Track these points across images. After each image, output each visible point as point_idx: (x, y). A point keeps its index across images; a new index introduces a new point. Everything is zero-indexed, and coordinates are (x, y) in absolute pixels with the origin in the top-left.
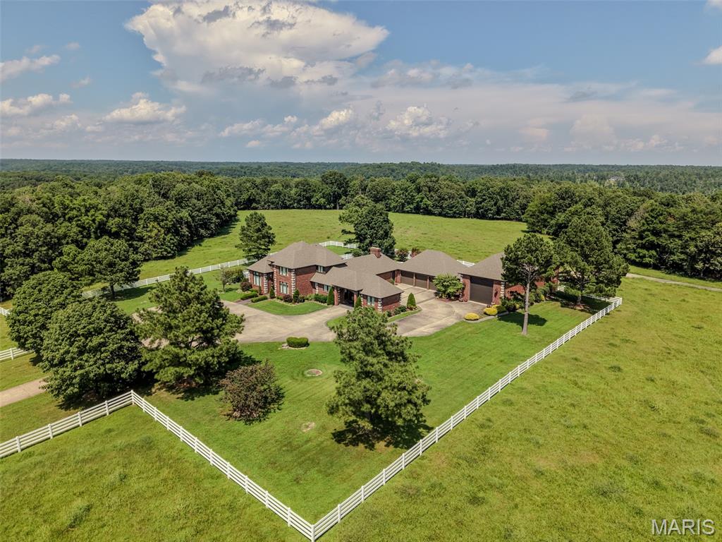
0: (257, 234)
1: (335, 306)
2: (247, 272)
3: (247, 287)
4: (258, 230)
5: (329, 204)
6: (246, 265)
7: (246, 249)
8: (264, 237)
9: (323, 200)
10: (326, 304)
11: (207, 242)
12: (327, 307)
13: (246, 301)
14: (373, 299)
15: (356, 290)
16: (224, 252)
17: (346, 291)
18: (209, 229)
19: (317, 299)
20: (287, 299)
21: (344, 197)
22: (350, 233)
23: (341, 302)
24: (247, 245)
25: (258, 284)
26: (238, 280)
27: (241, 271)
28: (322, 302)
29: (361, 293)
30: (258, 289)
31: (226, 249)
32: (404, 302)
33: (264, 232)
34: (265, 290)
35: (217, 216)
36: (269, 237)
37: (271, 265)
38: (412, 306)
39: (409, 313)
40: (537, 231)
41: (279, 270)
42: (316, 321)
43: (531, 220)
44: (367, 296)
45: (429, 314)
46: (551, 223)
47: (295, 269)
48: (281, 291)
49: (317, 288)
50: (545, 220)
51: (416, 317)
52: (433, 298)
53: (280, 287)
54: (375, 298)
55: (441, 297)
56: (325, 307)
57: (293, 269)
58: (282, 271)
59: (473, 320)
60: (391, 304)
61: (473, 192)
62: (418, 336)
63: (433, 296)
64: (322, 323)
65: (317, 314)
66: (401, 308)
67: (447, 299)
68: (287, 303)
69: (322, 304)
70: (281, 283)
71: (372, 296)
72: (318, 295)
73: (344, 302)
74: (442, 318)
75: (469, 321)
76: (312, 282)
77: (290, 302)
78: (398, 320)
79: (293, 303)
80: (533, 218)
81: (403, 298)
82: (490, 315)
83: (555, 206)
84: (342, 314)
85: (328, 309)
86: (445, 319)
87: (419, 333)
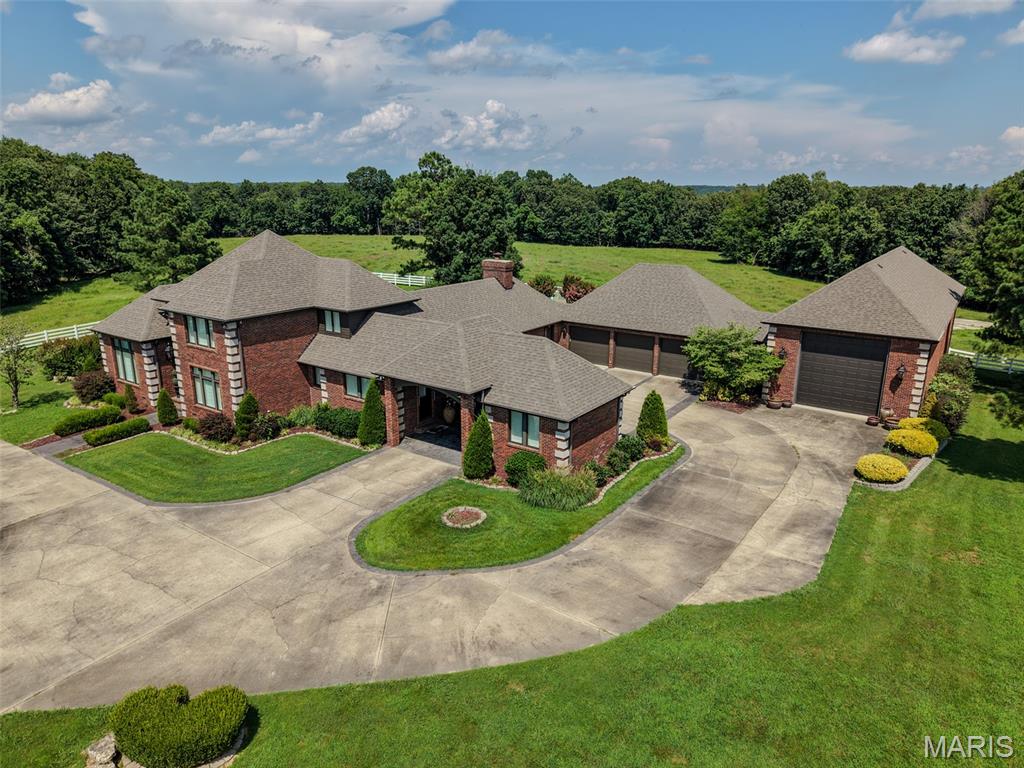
1: (388, 449)
3: (96, 387)
5: (364, 225)
9: (351, 219)
10: (354, 444)
12: (360, 455)
13: (65, 444)
14: (535, 424)
15: (469, 389)
17: (424, 393)
19: (325, 421)
20: (215, 428)
22: (411, 244)
23: (410, 432)
25: (133, 380)
28: (341, 435)
29: (486, 400)
30: (128, 393)
32: (629, 423)
34: (151, 396)
37: (163, 311)
38: (658, 437)
39: (655, 462)
40: (740, 259)
41: (187, 328)
42: (313, 530)
43: (730, 239)
44: (510, 411)
45: (725, 463)
46: (764, 243)
47: (237, 321)
48: (200, 401)
49: (323, 386)
50: (753, 239)
51: (692, 481)
52: (687, 402)
53: (194, 386)
54: (541, 417)
55: (712, 397)
56: (351, 457)
57: (230, 322)
58: (196, 329)
59: (891, 482)
60: (595, 435)
61: (610, 202)
62: (776, 590)
63: (683, 393)
64: (335, 540)
65: (320, 490)
66: (624, 447)
67: (731, 401)
68: (213, 444)
69: (343, 442)
70: (197, 372)
71: (529, 411)
72: (326, 409)
73: (420, 431)
74: (780, 479)
75: (882, 487)
76: (304, 367)
77: (225, 441)
78: (635, 499)
79: (234, 444)
80: (734, 236)
81: (625, 414)
82: (918, 456)
83: (772, 213)
84: (420, 485)
85: (362, 465)
86: (792, 481)
87: (767, 570)
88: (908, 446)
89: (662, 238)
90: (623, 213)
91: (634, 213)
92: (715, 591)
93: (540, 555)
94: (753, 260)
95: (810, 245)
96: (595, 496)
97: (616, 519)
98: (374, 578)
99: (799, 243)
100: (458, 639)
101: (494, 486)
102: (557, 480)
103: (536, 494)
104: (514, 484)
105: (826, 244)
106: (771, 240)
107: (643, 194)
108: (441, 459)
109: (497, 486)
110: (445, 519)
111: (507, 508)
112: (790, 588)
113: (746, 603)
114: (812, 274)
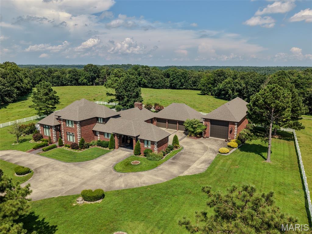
0: (45, 97)
1: (116, 150)
2: (38, 125)
3: (38, 137)
4: (47, 94)
5: (89, 82)
6: (38, 119)
7: (38, 108)
8: (51, 99)
9: (85, 81)
10: (108, 149)
11: (11, 106)
12: (109, 151)
13: (37, 151)
14: (150, 143)
15: (135, 136)
16: (22, 111)
17: (123, 137)
18: (12, 97)
19: (100, 144)
20: (74, 146)
21: (97, 79)
22: (112, 95)
23: (120, 146)
24: (38, 105)
25: (48, 135)
26: (31, 132)
27: (34, 125)
28: (104, 147)
29: (139, 138)
30: (48, 139)
31: (24, 110)
32: (170, 142)
33: (51, 95)
34: (54, 139)
35: (18, 88)
36: (55, 99)
37: (59, 119)
38: (177, 145)
39: (176, 151)
40: (206, 94)
41: (66, 123)
42: (104, 166)
43: (203, 88)
44: (144, 140)
45: (191, 151)
46: (213, 89)
47: (80, 121)
48: (68, 140)
49: (98, 136)
50: (210, 88)
51: (183, 154)
52: (185, 137)
53: (67, 136)
54: (151, 141)
55: (190, 136)
56: (107, 152)
57: (79, 121)
58: (68, 123)
59: (226, 153)
60: (163, 145)
61: (168, 75)
62: (197, 173)
63: (184, 135)
64: (109, 168)
65: (103, 159)
66: (169, 147)
67: (195, 137)
68: (74, 150)
69: (105, 149)
70: (68, 133)
71: (148, 140)
72: (100, 141)
73: (122, 146)
74: (203, 153)
75: (224, 154)
76: (94, 131)
77: (77, 149)
78: (171, 158)
79: (80, 150)
80: (204, 87)
81: (169, 140)
82: (233, 148)
83: (215, 80)
84: (125, 157)
85: (111, 153)
86: (205, 154)
87: (196, 170)
88: (232, 146)
89: (184, 86)
90: (172, 79)
91: (175, 79)
92: (186, 174)
93: (152, 169)
94: (210, 94)
95: (225, 90)
96: (163, 158)
97: (167, 162)
98: (119, 174)
99: (222, 89)
100: (138, 183)
101: (141, 157)
102: (155, 155)
103: (150, 158)
104: (145, 156)
105: (230, 90)
106: (215, 88)
107: (178, 73)
108: (128, 151)
109: (142, 157)
110: (131, 163)
111: (144, 161)
112: (200, 172)
113: (191, 175)
114: (226, 98)
